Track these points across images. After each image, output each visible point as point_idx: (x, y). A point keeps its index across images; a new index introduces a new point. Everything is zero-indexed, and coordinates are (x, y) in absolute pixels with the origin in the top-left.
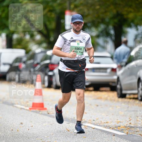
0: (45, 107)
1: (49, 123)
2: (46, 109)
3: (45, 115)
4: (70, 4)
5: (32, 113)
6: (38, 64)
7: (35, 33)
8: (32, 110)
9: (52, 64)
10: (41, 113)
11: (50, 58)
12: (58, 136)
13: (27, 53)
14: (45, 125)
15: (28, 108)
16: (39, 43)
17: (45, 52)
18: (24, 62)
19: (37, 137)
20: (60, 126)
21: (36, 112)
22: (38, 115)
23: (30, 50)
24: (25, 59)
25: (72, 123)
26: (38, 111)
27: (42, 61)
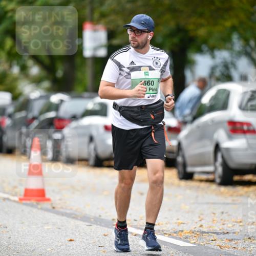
0: (47, 196)
1: (54, 224)
2: (49, 200)
3: (47, 210)
4: (92, 11)
5: (24, 207)
6: (34, 118)
7: (30, 63)
8: (24, 202)
9: (60, 119)
10: (39, 207)
11: (56, 107)
12: (71, 248)
13: (15, 98)
14: (48, 229)
15: (16, 199)
16: (37, 81)
17: (48, 97)
18: (10, 116)
19: (34, 250)
20: (75, 231)
21: (32, 206)
22: (35, 210)
23: (20, 94)
24: (10, 110)
25: (97, 224)
26: (35, 203)
27: (41, 113)
